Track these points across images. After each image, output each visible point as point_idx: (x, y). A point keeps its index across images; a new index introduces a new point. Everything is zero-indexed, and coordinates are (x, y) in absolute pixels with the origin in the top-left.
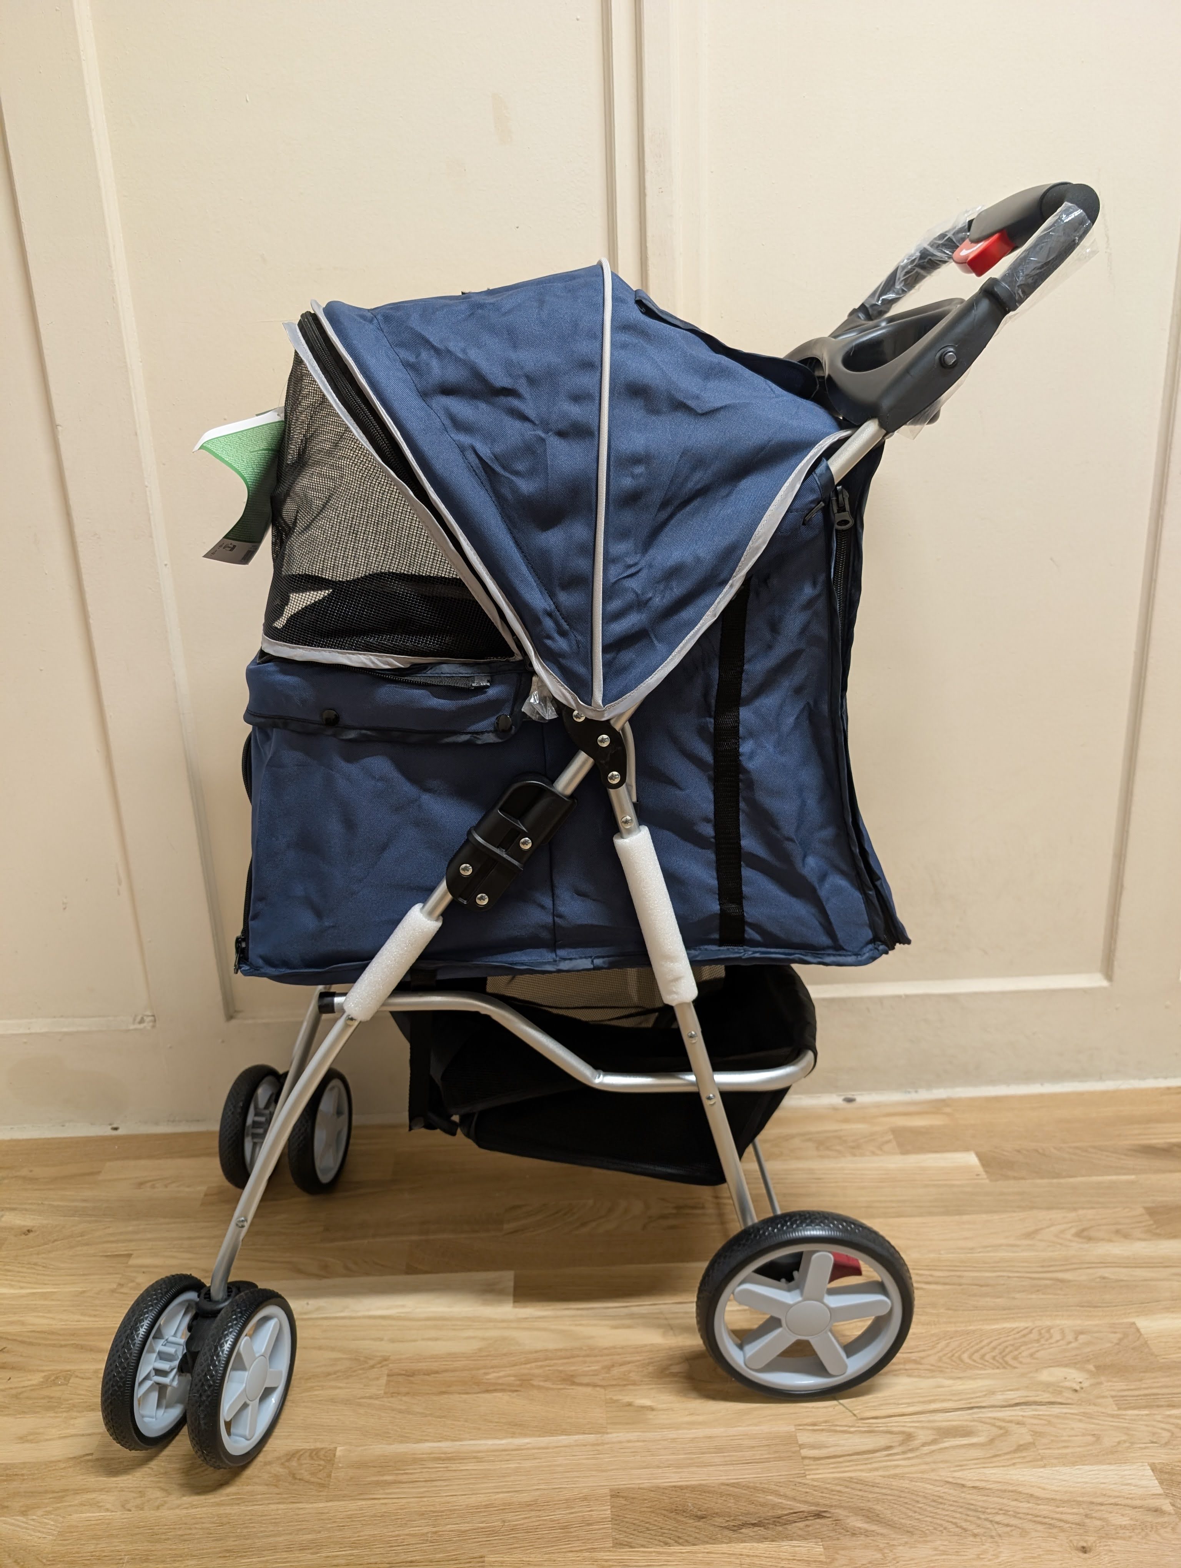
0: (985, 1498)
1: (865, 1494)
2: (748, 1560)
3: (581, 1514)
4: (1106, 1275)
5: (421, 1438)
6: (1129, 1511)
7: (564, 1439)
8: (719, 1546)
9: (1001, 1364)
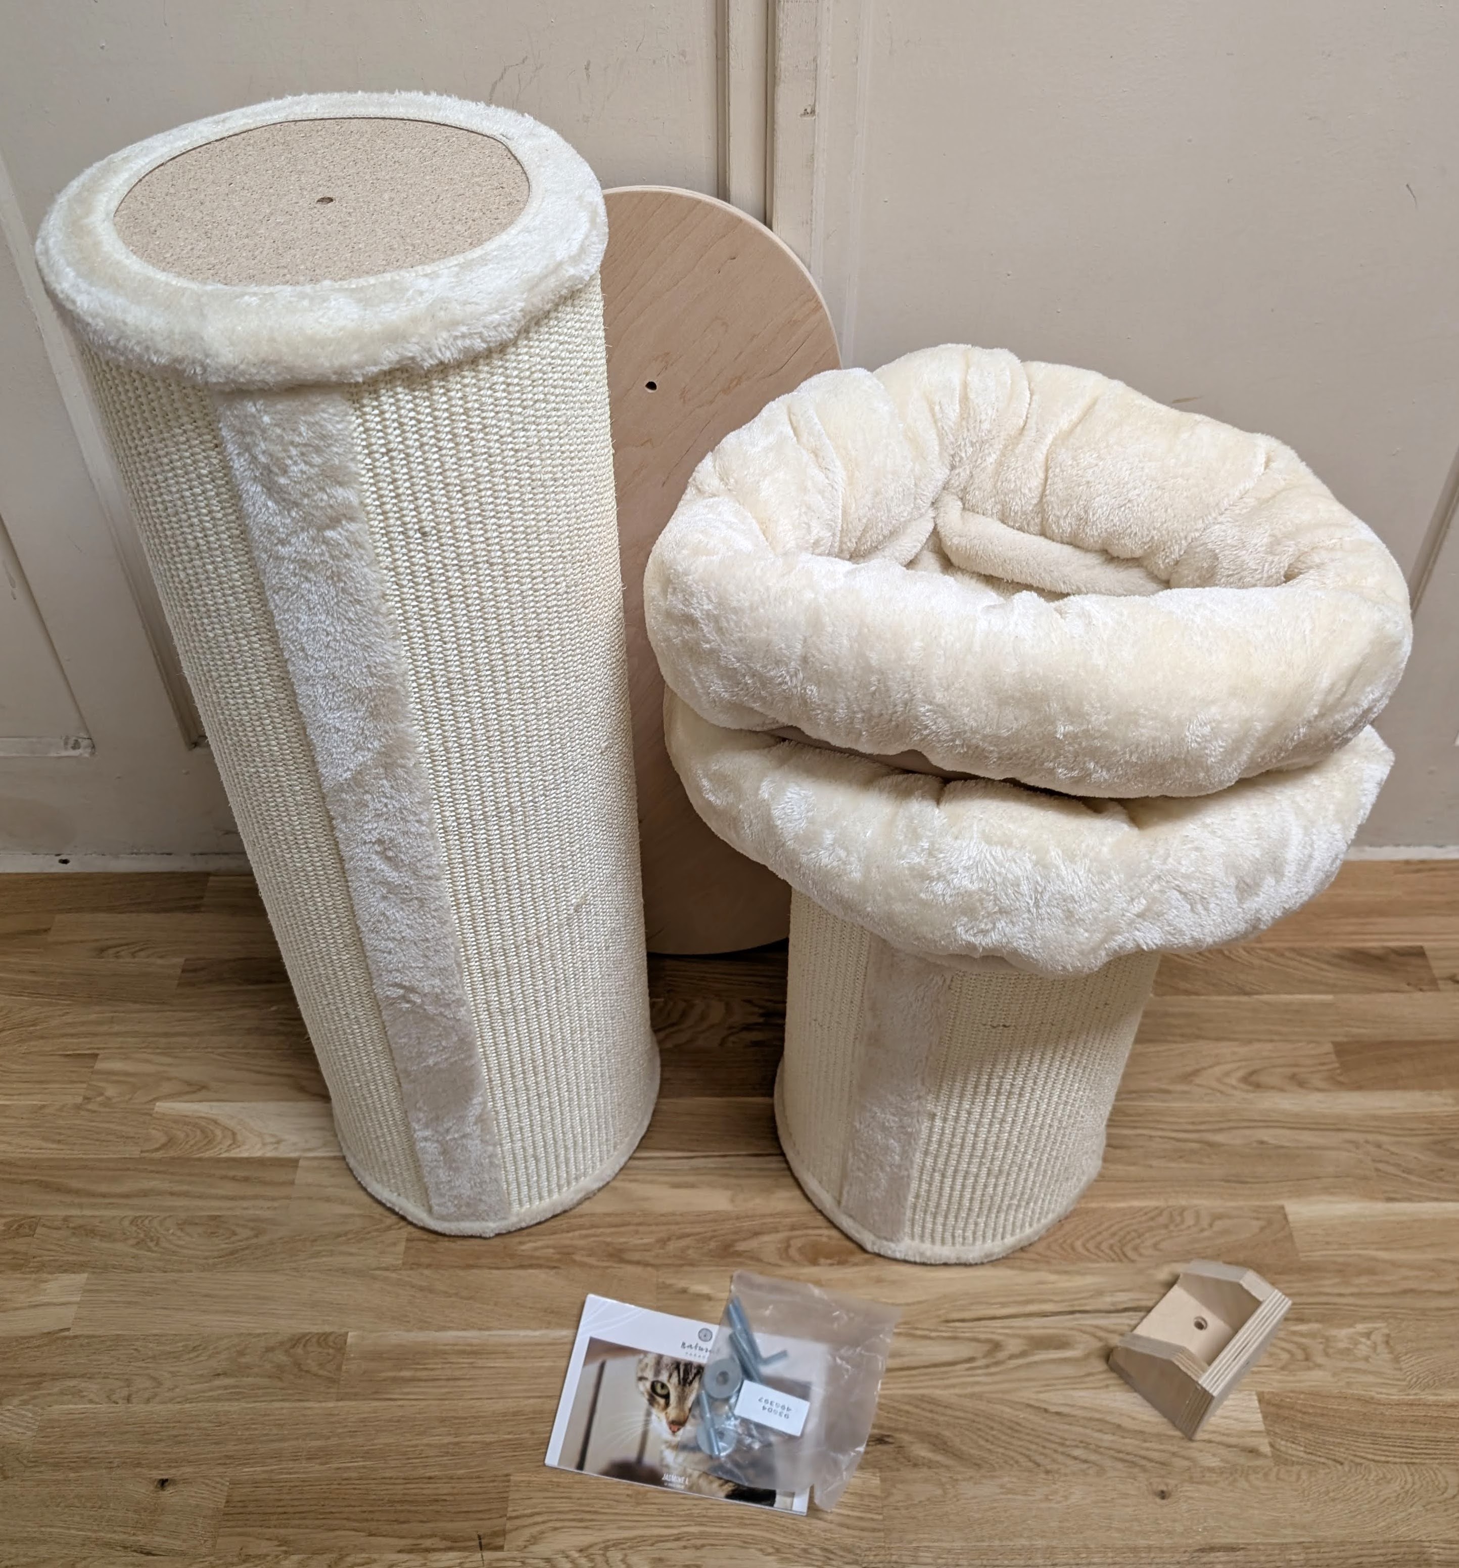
0: (1067, 1427)
1: (936, 1417)
4: (1266, 1139)
5: (442, 1324)
6: (1223, 1451)
9: (1118, 1256)
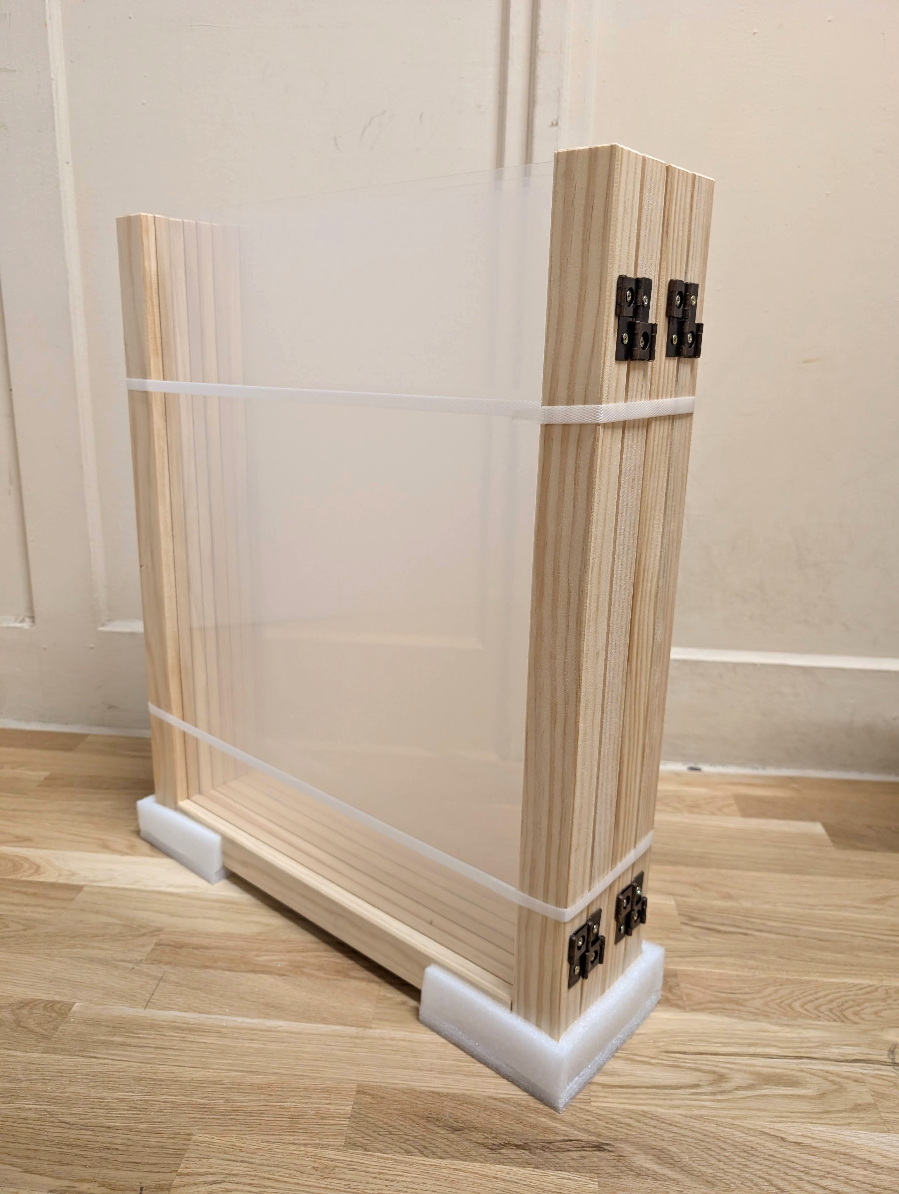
0: (810, 1157)
1: (660, 1132)
2: (503, 1185)
3: (316, 1106)
5: (166, 1005)
7: (322, 1028)
8: (471, 1164)
9: (839, 1017)
